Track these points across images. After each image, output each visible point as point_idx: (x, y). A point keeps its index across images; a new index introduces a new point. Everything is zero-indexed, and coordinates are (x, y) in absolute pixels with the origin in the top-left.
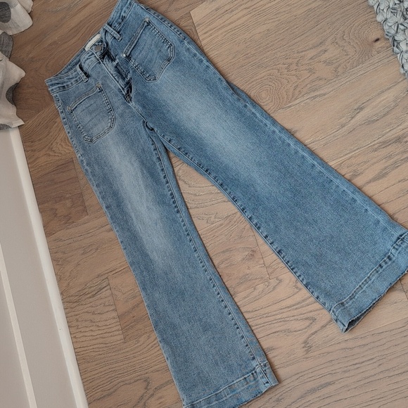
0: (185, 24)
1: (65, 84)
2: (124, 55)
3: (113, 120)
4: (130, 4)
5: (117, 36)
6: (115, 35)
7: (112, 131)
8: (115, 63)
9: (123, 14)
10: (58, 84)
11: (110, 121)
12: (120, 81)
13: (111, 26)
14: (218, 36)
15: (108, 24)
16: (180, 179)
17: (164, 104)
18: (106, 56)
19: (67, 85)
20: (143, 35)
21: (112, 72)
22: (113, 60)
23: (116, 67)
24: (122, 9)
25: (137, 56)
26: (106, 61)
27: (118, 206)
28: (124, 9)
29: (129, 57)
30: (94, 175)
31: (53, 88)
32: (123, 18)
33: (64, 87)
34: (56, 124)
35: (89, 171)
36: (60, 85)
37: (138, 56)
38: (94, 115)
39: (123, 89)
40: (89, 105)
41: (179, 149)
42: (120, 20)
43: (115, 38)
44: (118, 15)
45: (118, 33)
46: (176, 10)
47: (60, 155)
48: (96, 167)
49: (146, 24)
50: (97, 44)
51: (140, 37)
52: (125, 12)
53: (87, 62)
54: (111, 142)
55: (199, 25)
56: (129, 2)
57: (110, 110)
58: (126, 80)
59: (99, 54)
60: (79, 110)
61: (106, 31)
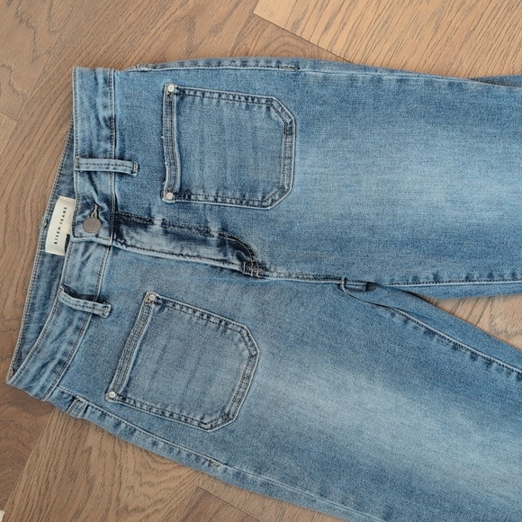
0: (261, 43)
1: (59, 356)
2: (170, 196)
3: (248, 339)
4: (107, 82)
5: (125, 167)
6: (120, 170)
7: (263, 362)
8: (157, 226)
9: (103, 114)
10: (44, 366)
11: (242, 345)
12: (203, 250)
13: (91, 156)
14: (362, 15)
15: (83, 157)
16: (509, 336)
17: (347, 222)
18: (124, 228)
19: (65, 354)
20: (184, 126)
21: (166, 249)
22: (145, 223)
23: (166, 233)
24: (94, 106)
25: (201, 177)
26: (131, 236)
27: (409, 493)
28: (99, 101)
29: (183, 193)
30: (294, 481)
31: (43, 380)
32: (110, 122)
33: (60, 362)
34: (95, 453)
35: (274, 480)
36: (51, 366)
37: (205, 175)
38: (190, 364)
39: (224, 261)
40: (158, 352)
41: (468, 279)
42: (105, 132)
43: (121, 175)
44: (93, 122)
45: (122, 158)
46: (216, 30)
47: (160, 506)
48: (286, 460)
49: (175, 99)
50: (79, 218)
51: (179, 133)
52: (105, 107)
53: (88, 269)
54: (281, 385)
55: (296, 24)
56: (101, 81)
57: (224, 325)
58: (214, 239)
59: (104, 233)
60: (143, 381)
61: (89, 173)
